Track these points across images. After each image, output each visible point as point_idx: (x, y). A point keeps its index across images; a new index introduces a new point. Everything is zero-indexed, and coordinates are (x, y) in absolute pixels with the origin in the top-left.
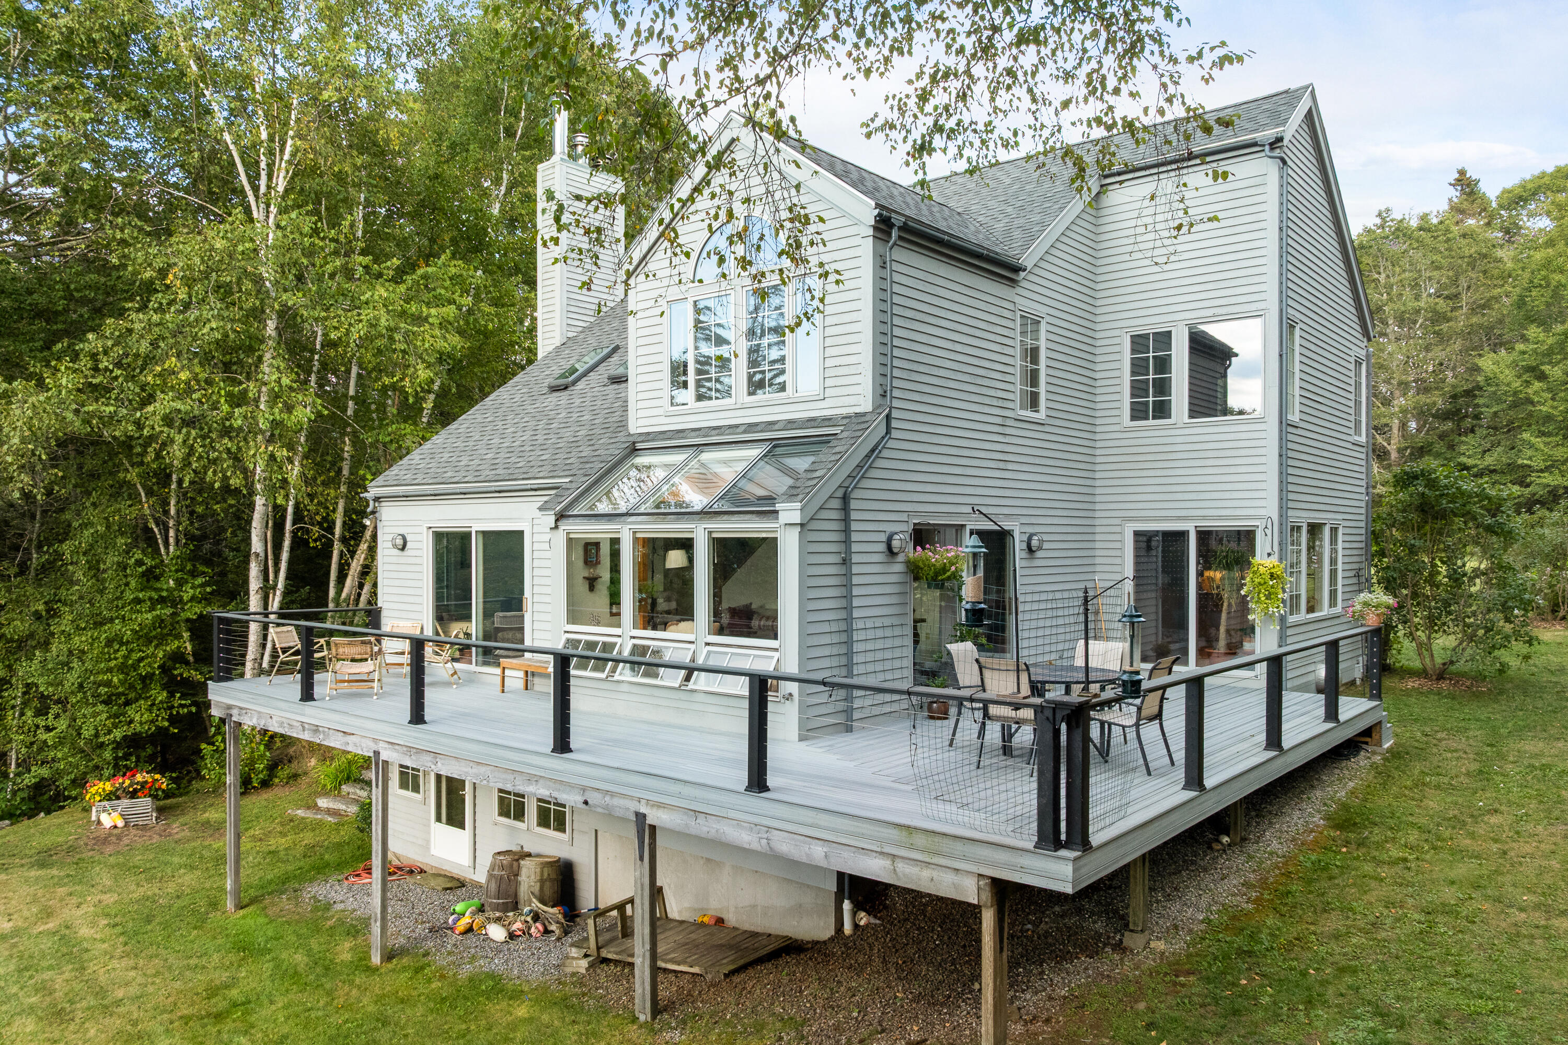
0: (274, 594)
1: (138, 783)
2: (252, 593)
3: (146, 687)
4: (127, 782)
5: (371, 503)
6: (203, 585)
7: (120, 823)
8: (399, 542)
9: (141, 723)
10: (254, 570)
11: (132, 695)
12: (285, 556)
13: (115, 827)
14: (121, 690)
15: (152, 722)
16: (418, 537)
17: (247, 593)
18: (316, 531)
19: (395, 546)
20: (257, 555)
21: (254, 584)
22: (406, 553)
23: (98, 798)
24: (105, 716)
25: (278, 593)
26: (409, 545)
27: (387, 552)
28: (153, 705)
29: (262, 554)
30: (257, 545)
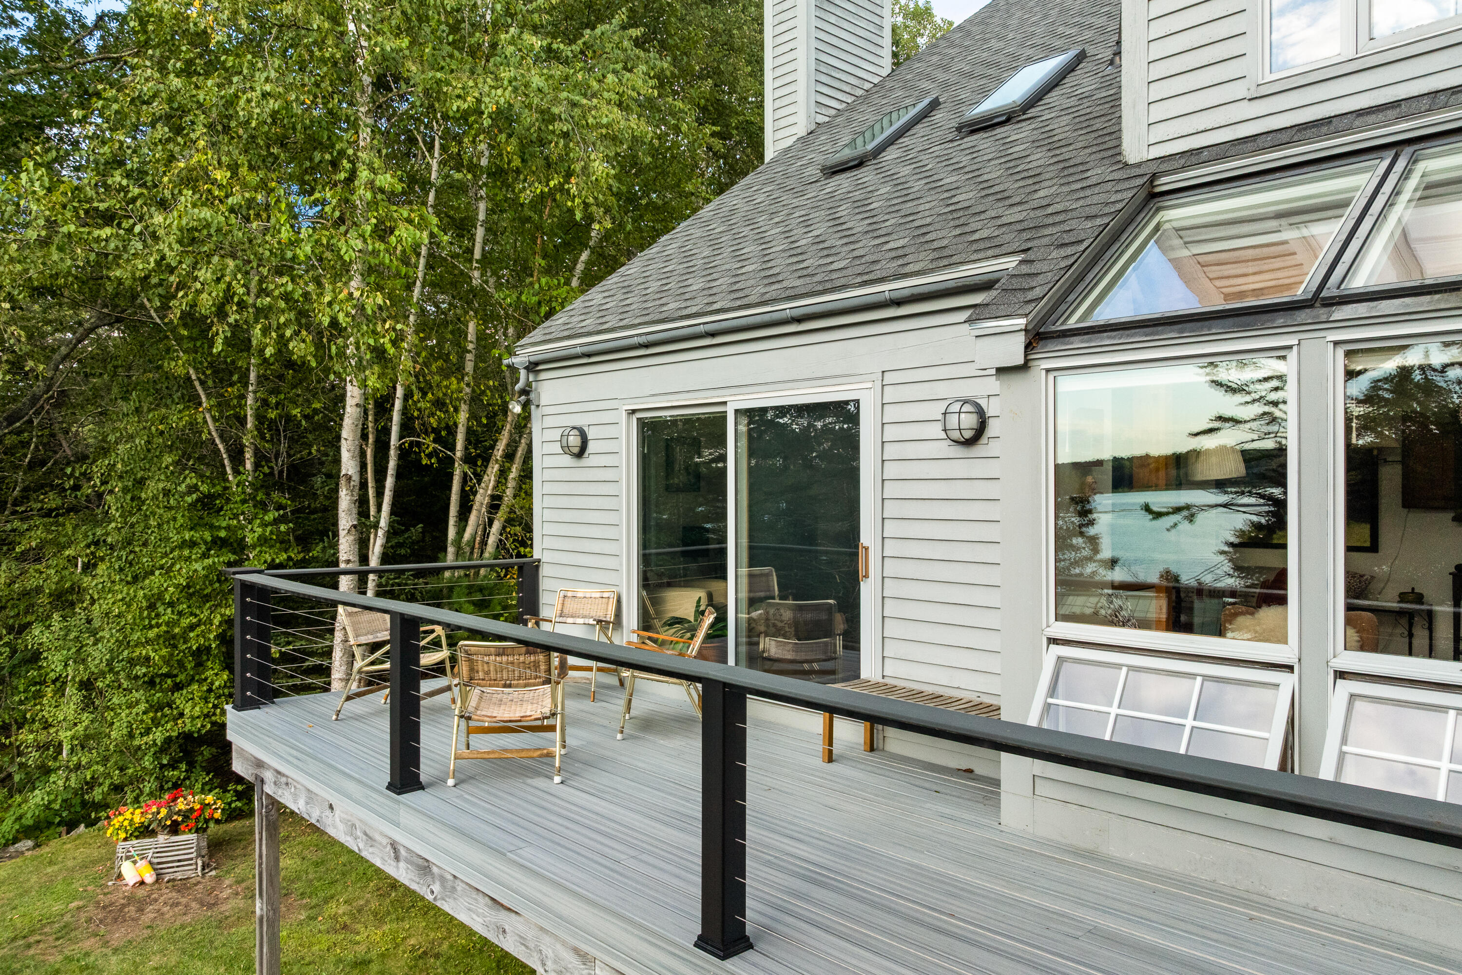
0: (376, 535)
1: (179, 813)
2: (342, 533)
3: (200, 665)
4: (164, 812)
5: (523, 373)
6: (276, 522)
7: (150, 878)
8: (574, 441)
9: (193, 718)
10: (345, 500)
11: (181, 677)
12: (390, 482)
13: (142, 883)
14: (165, 670)
15: (207, 716)
16: (610, 431)
17: (336, 534)
18: (429, 443)
19: (566, 449)
20: (349, 478)
21: (346, 520)
22: (585, 461)
23: (123, 835)
24: (142, 707)
25: (380, 533)
26: (592, 447)
27: (549, 462)
28: (210, 690)
29: (356, 478)
30: (348, 465)
